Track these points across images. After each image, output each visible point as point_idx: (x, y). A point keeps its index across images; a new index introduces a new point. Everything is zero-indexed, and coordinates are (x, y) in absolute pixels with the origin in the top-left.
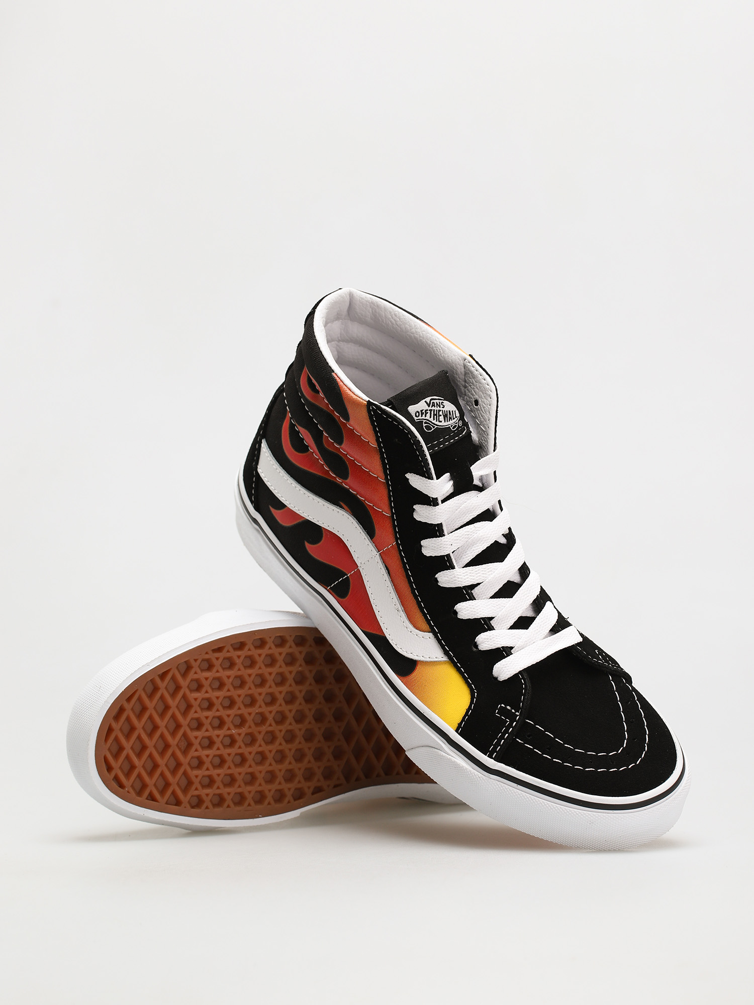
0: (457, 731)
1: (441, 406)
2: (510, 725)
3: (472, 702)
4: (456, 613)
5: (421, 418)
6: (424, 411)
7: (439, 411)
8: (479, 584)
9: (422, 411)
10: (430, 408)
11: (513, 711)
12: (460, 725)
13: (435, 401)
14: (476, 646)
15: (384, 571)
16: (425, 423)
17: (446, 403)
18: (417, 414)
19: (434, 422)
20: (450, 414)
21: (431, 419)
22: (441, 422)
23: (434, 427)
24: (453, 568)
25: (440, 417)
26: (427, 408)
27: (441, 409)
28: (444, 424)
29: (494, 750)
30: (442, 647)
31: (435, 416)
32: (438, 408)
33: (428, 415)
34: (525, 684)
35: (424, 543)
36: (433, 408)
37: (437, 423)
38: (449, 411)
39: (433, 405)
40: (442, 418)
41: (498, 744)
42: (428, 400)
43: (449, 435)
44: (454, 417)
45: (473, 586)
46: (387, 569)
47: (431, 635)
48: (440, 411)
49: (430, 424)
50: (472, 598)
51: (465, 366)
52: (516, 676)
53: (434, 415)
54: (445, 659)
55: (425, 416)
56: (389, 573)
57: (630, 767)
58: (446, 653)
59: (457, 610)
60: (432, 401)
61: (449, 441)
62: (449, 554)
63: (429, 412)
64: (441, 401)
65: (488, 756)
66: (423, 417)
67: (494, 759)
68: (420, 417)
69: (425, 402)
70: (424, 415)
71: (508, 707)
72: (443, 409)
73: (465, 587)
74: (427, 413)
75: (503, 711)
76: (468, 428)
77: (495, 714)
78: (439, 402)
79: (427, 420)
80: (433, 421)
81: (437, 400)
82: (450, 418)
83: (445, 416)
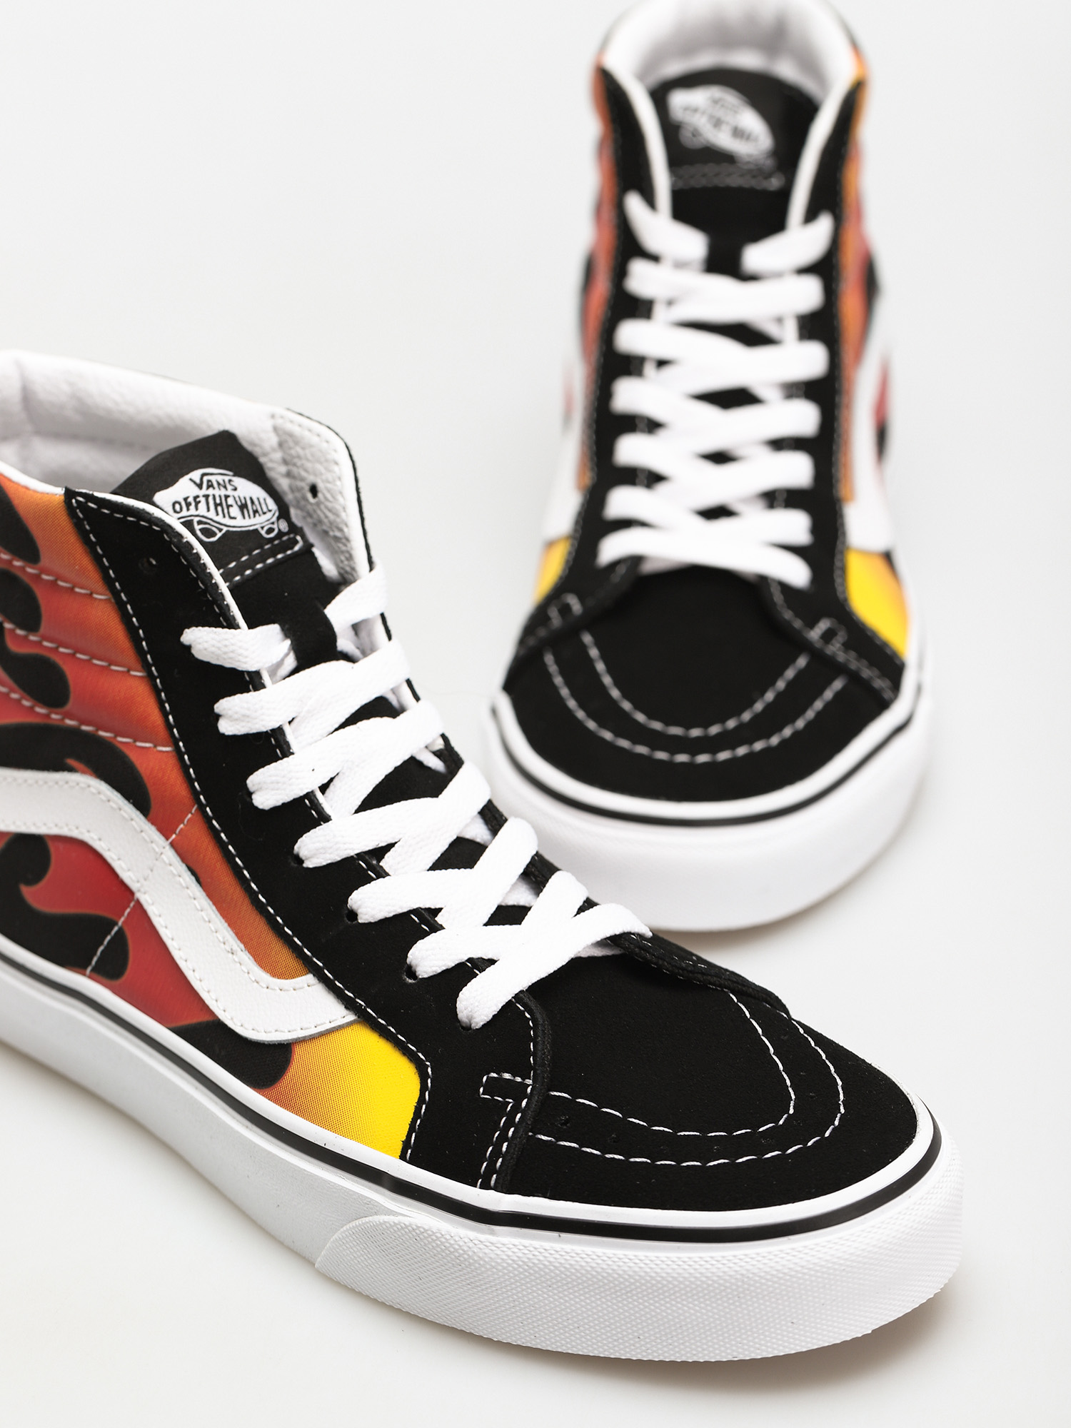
0: (402, 1157)
1: (229, 487)
2: (517, 1108)
3: (423, 1088)
4: (353, 915)
5: (189, 513)
6: (189, 500)
7: (227, 497)
8: (390, 846)
9: (185, 499)
10: (204, 491)
11: (519, 1079)
12: (406, 1144)
13: (213, 478)
14: (411, 972)
15: (188, 879)
16: (200, 523)
17: (240, 482)
18: (177, 507)
19: (220, 518)
20: (252, 502)
21: (212, 514)
22: (234, 518)
23: (220, 530)
24: (327, 819)
25: (231, 509)
26: (196, 491)
27: (230, 492)
28: (241, 522)
29: (491, 1170)
30: (339, 995)
31: (219, 508)
32: (223, 492)
33: (202, 506)
34: (533, 1019)
35: (253, 781)
36: (211, 492)
37: (227, 521)
38: (251, 499)
39: (210, 485)
40: (235, 511)
41: (497, 1153)
42: (196, 475)
43: (261, 547)
44: (265, 510)
45: (380, 852)
46: (193, 873)
47: (310, 978)
48: (229, 496)
49: (209, 524)
50: (382, 874)
51: (275, 429)
52: (508, 1006)
53: (216, 505)
54: (351, 1017)
55: (197, 509)
56: (198, 880)
57: (810, 1144)
58: (349, 1005)
59: (355, 907)
60: (205, 479)
61: (264, 561)
62: (312, 792)
63: (203, 500)
64: (227, 478)
65: (480, 1188)
66: (192, 511)
67: (496, 1189)
68: (184, 513)
69: (191, 480)
70: (192, 507)
71: (507, 1076)
72: (236, 494)
73: (360, 856)
74: (197, 503)
75: (493, 1086)
76: (303, 537)
77: (479, 1095)
78: (224, 481)
79: (203, 517)
80: (216, 518)
81: (217, 475)
82: (255, 512)
83: (243, 507)
